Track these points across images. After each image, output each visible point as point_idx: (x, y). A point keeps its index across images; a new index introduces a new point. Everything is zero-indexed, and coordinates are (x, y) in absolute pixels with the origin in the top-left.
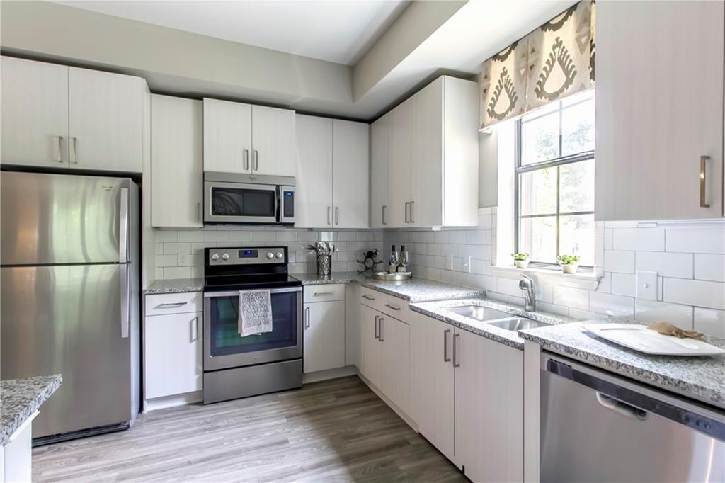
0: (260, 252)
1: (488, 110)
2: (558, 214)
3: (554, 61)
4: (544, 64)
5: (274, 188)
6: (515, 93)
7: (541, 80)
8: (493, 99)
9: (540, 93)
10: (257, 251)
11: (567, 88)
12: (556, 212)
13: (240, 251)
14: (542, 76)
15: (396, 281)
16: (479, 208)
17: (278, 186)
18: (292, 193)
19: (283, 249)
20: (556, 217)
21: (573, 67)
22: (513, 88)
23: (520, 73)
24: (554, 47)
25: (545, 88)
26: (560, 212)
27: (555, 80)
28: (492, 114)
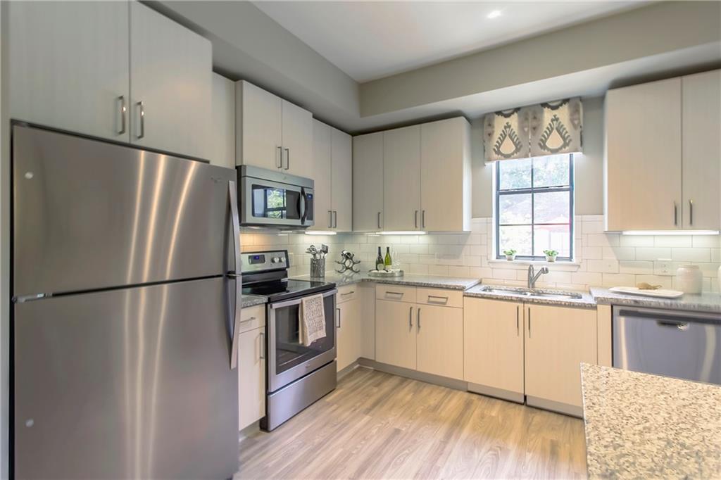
0: (268, 257)
1: (494, 150)
2: (533, 224)
3: (552, 129)
4: (545, 129)
5: (299, 190)
6: (519, 143)
7: (544, 139)
8: (497, 142)
9: (543, 147)
10: (264, 256)
11: (565, 148)
12: (531, 223)
13: (250, 257)
14: (544, 136)
15: (396, 277)
16: (473, 217)
17: (302, 188)
18: (312, 195)
19: (284, 253)
20: (531, 226)
21: (569, 136)
22: (518, 139)
23: (524, 131)
24: (552, 120)
25: (546, 144)
26: (535, 222)
27: (554, 141)
28: (498, 152)
